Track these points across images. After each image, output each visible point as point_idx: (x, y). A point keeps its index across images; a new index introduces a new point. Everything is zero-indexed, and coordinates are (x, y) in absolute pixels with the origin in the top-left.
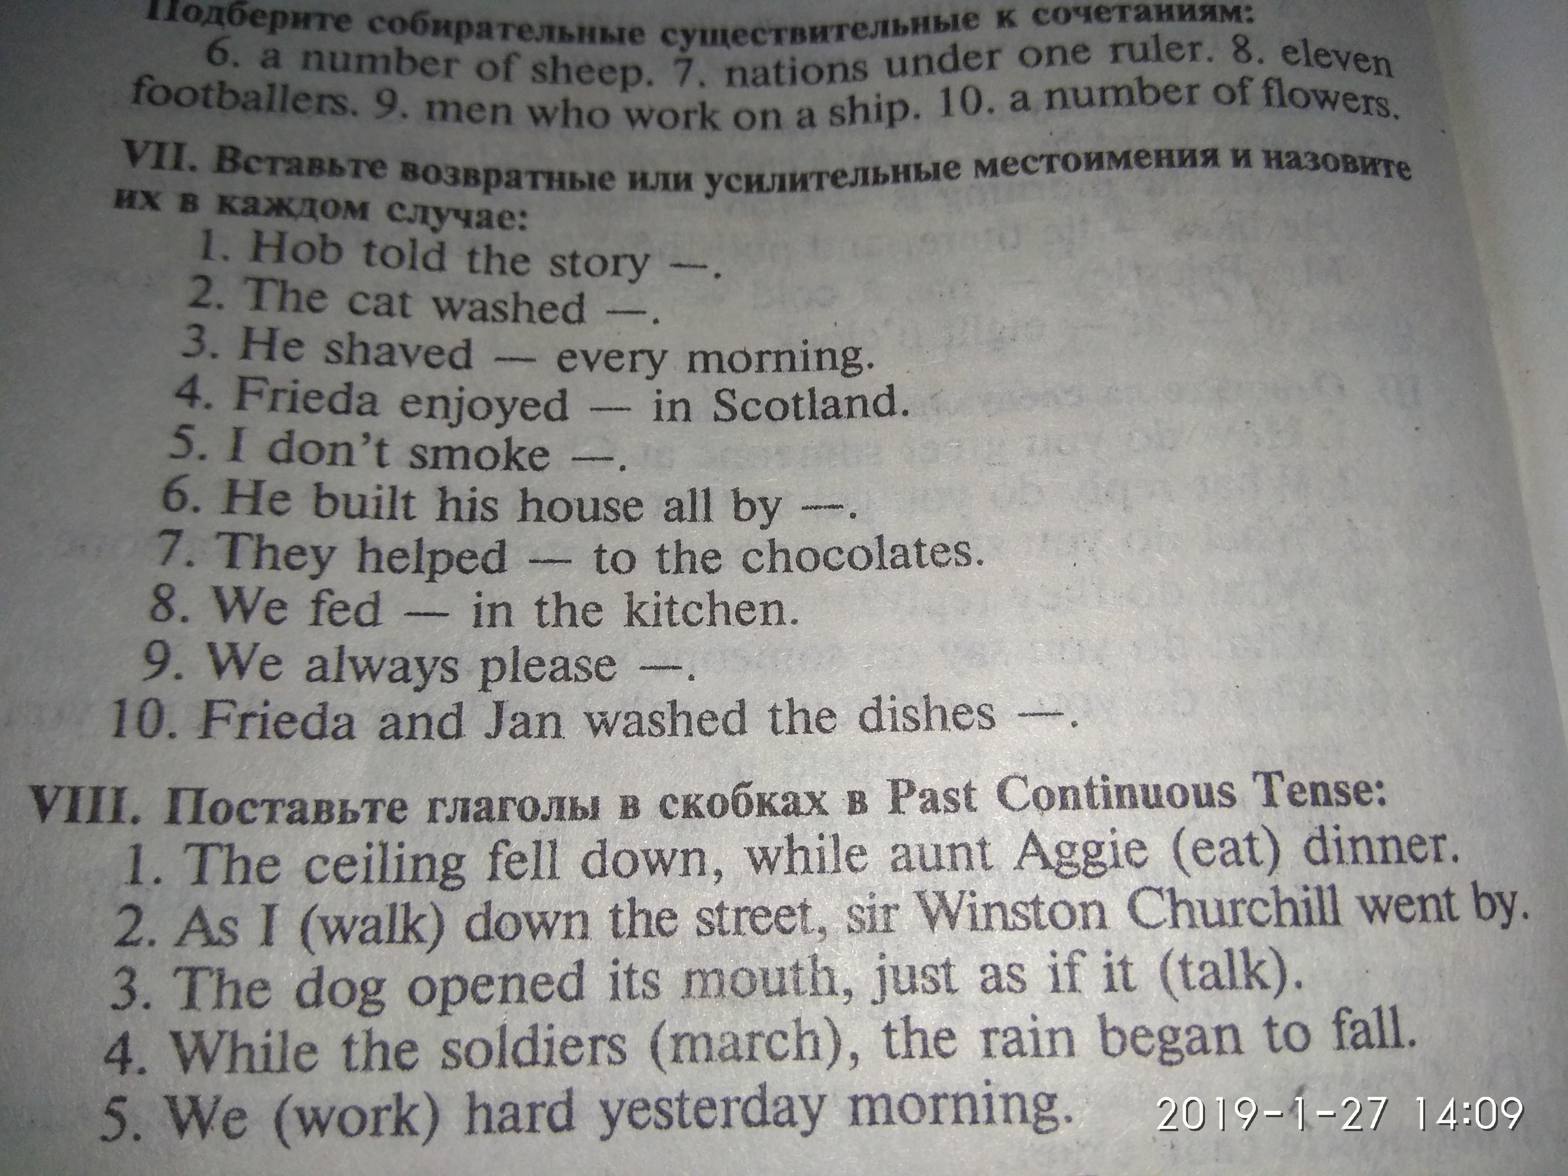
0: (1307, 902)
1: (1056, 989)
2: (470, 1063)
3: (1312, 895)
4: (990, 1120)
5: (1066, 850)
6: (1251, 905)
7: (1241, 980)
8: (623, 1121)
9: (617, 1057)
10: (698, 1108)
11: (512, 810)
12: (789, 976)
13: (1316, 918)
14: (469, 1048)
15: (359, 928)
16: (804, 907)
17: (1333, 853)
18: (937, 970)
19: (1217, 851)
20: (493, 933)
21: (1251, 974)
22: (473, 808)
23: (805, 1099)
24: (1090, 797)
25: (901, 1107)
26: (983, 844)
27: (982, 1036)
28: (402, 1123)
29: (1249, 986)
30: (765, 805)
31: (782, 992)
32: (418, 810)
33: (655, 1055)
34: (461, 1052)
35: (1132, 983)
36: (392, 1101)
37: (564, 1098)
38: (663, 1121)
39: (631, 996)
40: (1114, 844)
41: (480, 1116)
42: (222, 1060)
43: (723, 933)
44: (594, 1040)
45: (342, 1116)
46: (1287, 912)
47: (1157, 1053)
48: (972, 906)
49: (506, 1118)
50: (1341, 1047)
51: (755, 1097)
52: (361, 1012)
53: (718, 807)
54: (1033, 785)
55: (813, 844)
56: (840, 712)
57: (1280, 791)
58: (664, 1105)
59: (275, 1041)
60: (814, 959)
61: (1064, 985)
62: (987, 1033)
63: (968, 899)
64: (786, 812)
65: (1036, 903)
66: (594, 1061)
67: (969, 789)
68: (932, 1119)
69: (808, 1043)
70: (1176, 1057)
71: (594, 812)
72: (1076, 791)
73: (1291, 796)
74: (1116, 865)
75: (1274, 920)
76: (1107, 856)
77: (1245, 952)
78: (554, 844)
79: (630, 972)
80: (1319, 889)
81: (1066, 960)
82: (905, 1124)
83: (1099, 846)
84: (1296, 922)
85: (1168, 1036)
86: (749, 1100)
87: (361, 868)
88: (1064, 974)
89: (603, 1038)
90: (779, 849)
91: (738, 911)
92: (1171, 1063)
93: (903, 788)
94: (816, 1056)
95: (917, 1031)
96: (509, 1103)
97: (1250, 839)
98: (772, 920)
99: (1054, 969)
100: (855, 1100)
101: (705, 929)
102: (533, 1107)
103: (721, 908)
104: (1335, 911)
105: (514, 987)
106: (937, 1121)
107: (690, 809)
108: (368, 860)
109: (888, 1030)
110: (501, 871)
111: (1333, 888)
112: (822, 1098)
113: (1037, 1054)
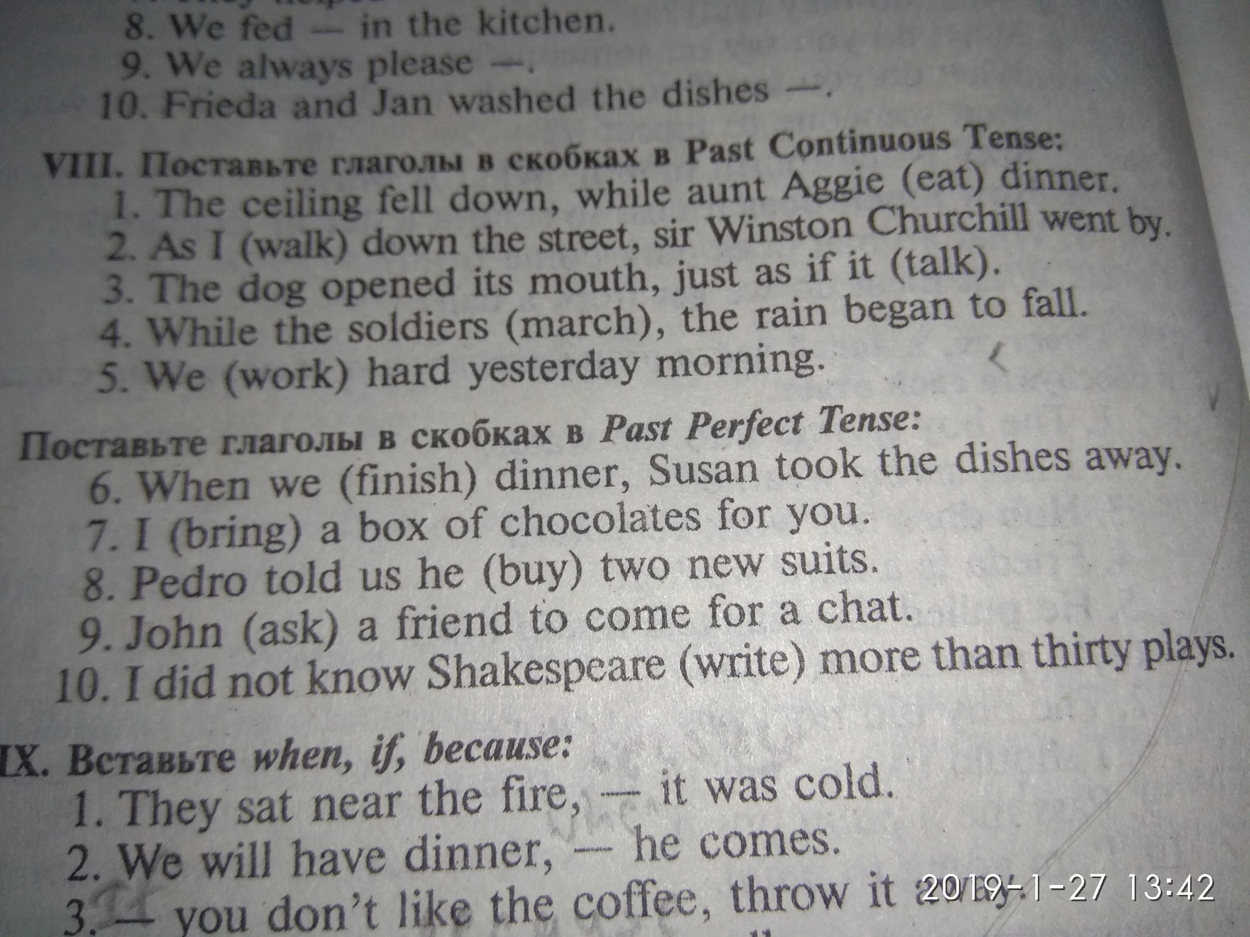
0: (1003, 214)
1: (813, 278)
2: (370, 338)
3: (1008, 209)
4: (763, 370)
5: (821, 183)
6: (961, 217)
7: (952, 268)
8: (487, 377)
9: (480, 334)
10: (543, 367)
11: (395, 165)
12: (611, 278)
13: (1010, 225)
14: (369, 328)
15: (284, 247)
16: (622, 231)
17: (1023, 181)
18: (723, 272)
19: (936, 180)
20: (384, 249)
21: (960, 263)
22: (365, 164)
23: (624, 360)
24: (841, 145)
25: (696, 364)
26: (758, 182)
27: (757, 314)
28: (320, 379)
29: (958, 272)
30: (590, 160)
31: (605, 288)
32: (324, 166)
33: (510, 332)
34: (363, 330)
35: (870, 273)
36: (312, 364)
37: (442, 361)
38: (517, 376)
39: (490, 292)
40: (858, 178)
41: (379, 374)
42: (185, 338)
43: (559, 249)
44: (463, 323)
45: (275, 375)
46: (988, 220)
47: (888, 320)
48: (751, 227)
49: (398, 375)
50: (1029, 314)
51: (587, 359)
52: (288, 305)
53: (554, 161)
54: (797, 139)
55: (628, 187)
56: (648, 93)
57: (984, 138)
58: (518, 366)
59: (225, 325)
60: (630, 266)
61: (819, 275)
62: (761, 312)
63: (746, 221)
64: (607, 164)
65: (799, 221)
66: (464, 336)
67: (748, 144)
68: (719, 371)
69: (625, 323)
70: (902, 322)
71: (458, 165)
72: (830, 142)
73: (992, 140)
74: (860, 191)
75: (978, 227)
76: (853, 186)
77: (956, 249)
78: (428, 189)
79: (489, 277)
80: (1013, 206)
81: (820, 259)
82: (699, 376)
83: (847, 179)
84: (995, 228)
85: (897, 307)
86: (581, 362)
87: (283, 207)
88: (819, 268)
89: (470, 321)
90: (601, 191)
91: (571, 235)
92: (898, 327)
93: (697, 146)
94: (632, 331)
95: (708, 313)
96: (400, 365)
97: (961, 171)
98: (597, 239)
99: (812, 265)
100: (662, 360)
101: (546, 247)
102: (418, 367)
103: (558, 233)
104: (1025, 220)
105: (401, 287)
106: (723, 372)
107: (532, 162)
108: (289, 201)
109: (686, 313)
110: (389, 207)
111: (1023, 205)
112: (636, 360)
113: (798, 323)
